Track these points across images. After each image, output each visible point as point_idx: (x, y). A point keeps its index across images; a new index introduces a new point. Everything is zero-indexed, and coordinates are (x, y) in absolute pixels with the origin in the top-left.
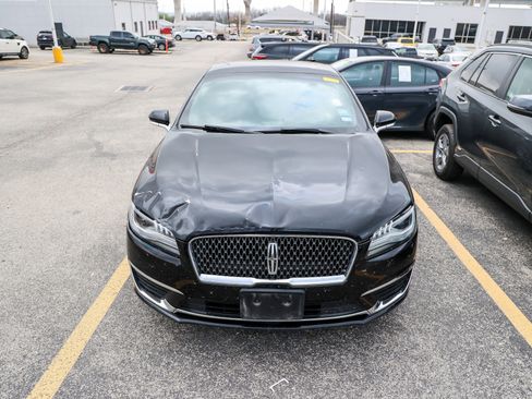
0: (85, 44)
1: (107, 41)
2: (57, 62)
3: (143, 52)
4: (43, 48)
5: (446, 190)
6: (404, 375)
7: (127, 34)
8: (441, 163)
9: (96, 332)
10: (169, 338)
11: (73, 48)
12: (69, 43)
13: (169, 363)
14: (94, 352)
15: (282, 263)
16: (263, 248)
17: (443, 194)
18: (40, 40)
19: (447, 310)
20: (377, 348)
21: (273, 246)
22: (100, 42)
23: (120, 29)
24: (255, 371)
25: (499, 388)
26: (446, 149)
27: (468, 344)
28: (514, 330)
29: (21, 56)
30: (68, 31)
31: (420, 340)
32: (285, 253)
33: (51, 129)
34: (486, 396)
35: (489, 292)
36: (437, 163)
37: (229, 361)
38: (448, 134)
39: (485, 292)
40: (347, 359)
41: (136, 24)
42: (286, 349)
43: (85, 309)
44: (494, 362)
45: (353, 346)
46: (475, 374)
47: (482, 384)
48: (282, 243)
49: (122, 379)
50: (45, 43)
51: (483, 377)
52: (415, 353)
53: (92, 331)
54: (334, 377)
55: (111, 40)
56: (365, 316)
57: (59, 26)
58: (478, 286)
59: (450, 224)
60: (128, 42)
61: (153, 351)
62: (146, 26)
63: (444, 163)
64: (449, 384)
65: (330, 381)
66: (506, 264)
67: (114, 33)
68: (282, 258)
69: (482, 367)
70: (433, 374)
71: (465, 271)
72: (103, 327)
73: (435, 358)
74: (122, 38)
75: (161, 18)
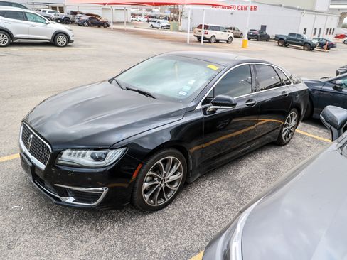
1: (285, 38)
2: (243, 47)
3: (306, 48)
4: (249, 39)
12: (265, 38)
18: (249, 35)
22: (281, 39)
23: (301, 32)
29: (228, 42)
41: (316, 29)
55: (288, 39)
57: (263, 27)
60: (298, 41)
62: (324, 31)
67: (291, 34)
74: (295, 38)
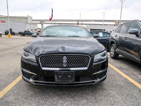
0: (17, 34)
1: (23, 33)
2: (9, 37)
4: (6, 35)
5: (114, 61)
6: (108, 100)
7: (29, 31)
8: (112, 55)
9: (8, 92)
10: (32, 93)
11: (14, 35)
12: (13, 34)
13: (31, 99)
14: (6, 97)
15: (68, 63)
16: (62, 58)
17: (114, 62)
18: (5, 33)
19: (119, 85)
20: (98, 94)
21: (65, 58)
22: (21, 33)
24: (59, 101)
25: (138, 103)
26: (113, 50)
27: (127, 92)
28: (139, 89)
30: (13, 31)
31: (111, 92)
32: (69, 60)
33: (5, 50)
34: (134, 105)
35: (130, 81)
36: (111, 54)
37: (51, 98)
38: (113, 46)
39: (129, 81)
40: (89, 97)
41: (31, 29)
42: (69, 95)
43: (6, 86)
44: (135, 96)
45: (91, 94)
46: (130, 100)
47: (133, 102)
48: (68, 57)
49: (15, 103)
50: (6, 33)
51: (133, 100)
52: (110, 95)
53: (7, 91)
54: (85, 102)
55: (24, 33)
56: (94, 82)
57: (11, 30)
58: (127, 80)
59: (116, 67)
60: (29, 33)
61: (26, 96)
62: (34, 30)
63: (113, 54)
64: (122, 102)
65: (84, 102)
66: (134, 75)
67: (25, 31)
68: (68, 61)
69: (132, 97)
70: (117, 100)
71: (122, 76)
72: (11, 90)
73: (117, 96)
74: (27, 32)
75: (38, 29)
